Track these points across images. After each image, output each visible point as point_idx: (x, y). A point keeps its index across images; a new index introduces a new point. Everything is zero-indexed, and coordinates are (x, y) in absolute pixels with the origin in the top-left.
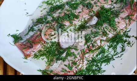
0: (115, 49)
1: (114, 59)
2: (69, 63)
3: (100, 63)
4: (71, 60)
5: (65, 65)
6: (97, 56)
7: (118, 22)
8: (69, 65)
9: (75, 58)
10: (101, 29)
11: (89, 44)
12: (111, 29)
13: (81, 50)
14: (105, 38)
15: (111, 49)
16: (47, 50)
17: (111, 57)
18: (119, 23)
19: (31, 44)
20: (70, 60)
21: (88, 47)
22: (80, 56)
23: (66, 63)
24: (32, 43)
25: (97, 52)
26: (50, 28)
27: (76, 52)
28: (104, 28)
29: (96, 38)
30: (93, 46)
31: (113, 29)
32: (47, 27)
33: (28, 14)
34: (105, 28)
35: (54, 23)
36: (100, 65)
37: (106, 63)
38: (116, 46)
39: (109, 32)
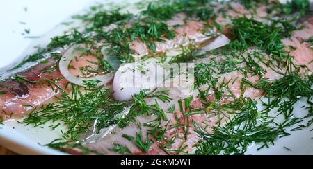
0: (288, 112)
1: (287, 134)
2: (138, 131)
3: (243, 143)
4: (145, 125)
5: (124, 136)
6: (231, 125)
7: (291, 47)
8: (139, 136)
9: (159, 120)
10: (240, 57)
11: (204, 87)
12: (271, 59)
13: (179, 102)
14: (253, 79)
15: (273, 112)
16: (73, 105)
17: (275, 129)
18: (293, 48)
19: (22, 85)
20: (142, 123)
21: (202, 95)
22: (176, 117)
23: (131, 130)
24: (25, 83)
25: (232, 117)
26: (88, 53)
27: (163, 106)
28: (249, 56)
29: (228, 76)
30: (218, 94)
31: (277, 60)
32: (78, 49)
33: (28, 32)
34: (252, 57)
35: (100, 44)
36: (240, 148)
37: (262, 143)
38: (290, 106)
39: (267, 65)
